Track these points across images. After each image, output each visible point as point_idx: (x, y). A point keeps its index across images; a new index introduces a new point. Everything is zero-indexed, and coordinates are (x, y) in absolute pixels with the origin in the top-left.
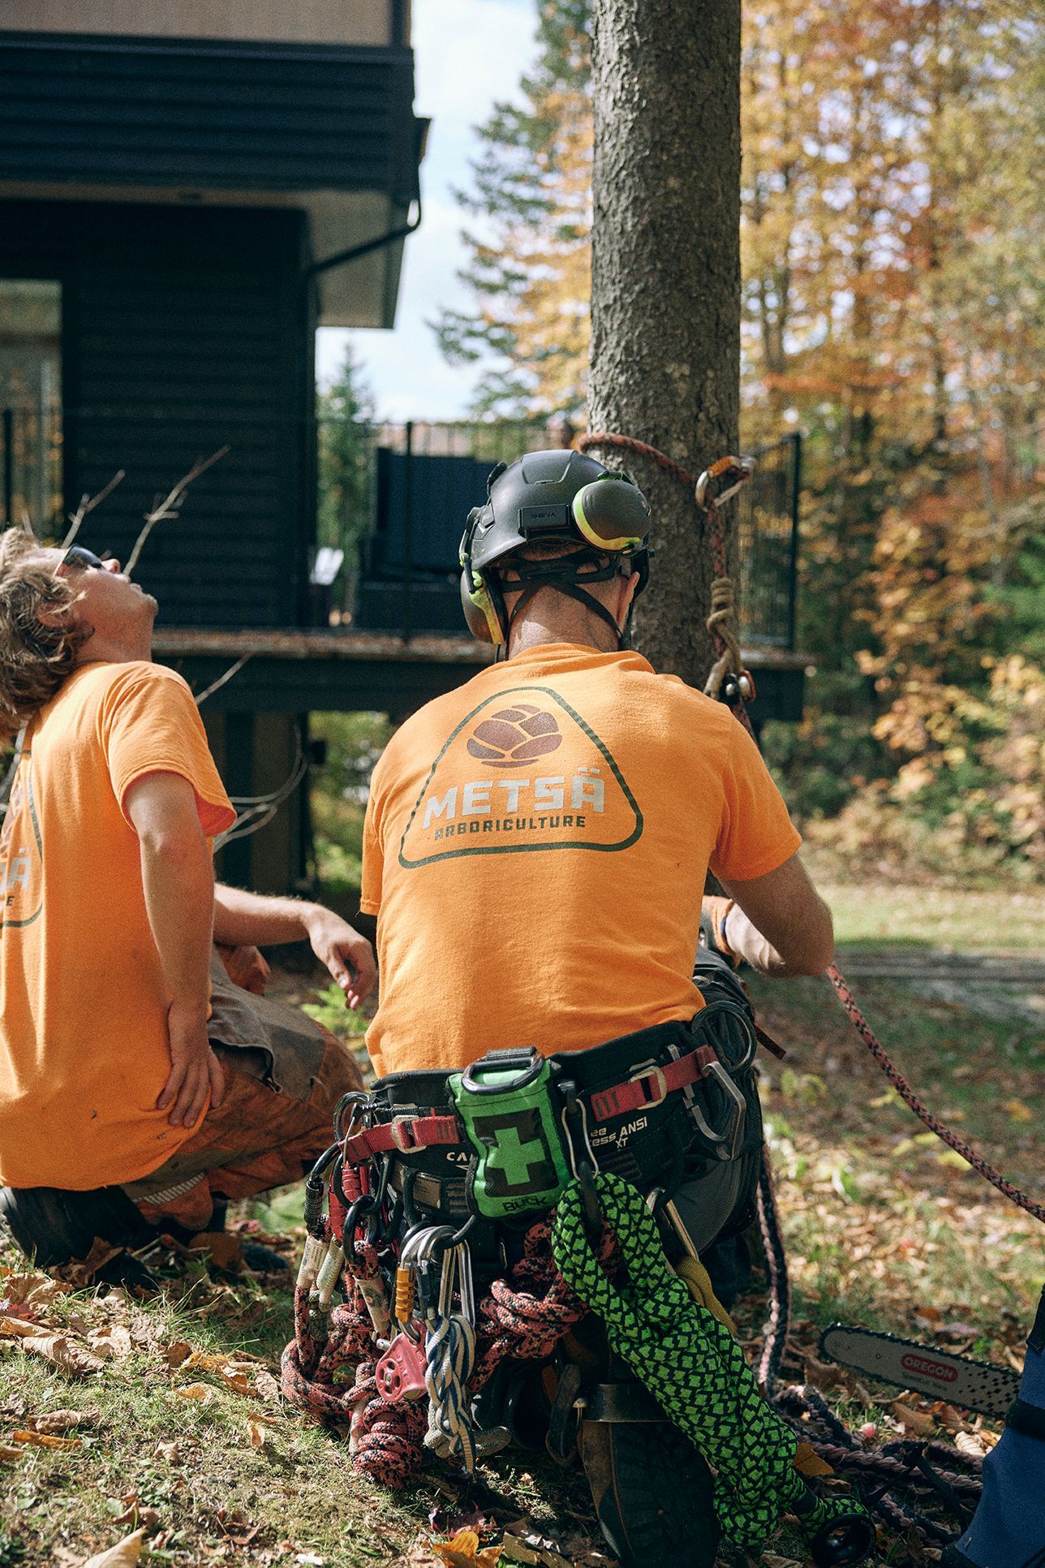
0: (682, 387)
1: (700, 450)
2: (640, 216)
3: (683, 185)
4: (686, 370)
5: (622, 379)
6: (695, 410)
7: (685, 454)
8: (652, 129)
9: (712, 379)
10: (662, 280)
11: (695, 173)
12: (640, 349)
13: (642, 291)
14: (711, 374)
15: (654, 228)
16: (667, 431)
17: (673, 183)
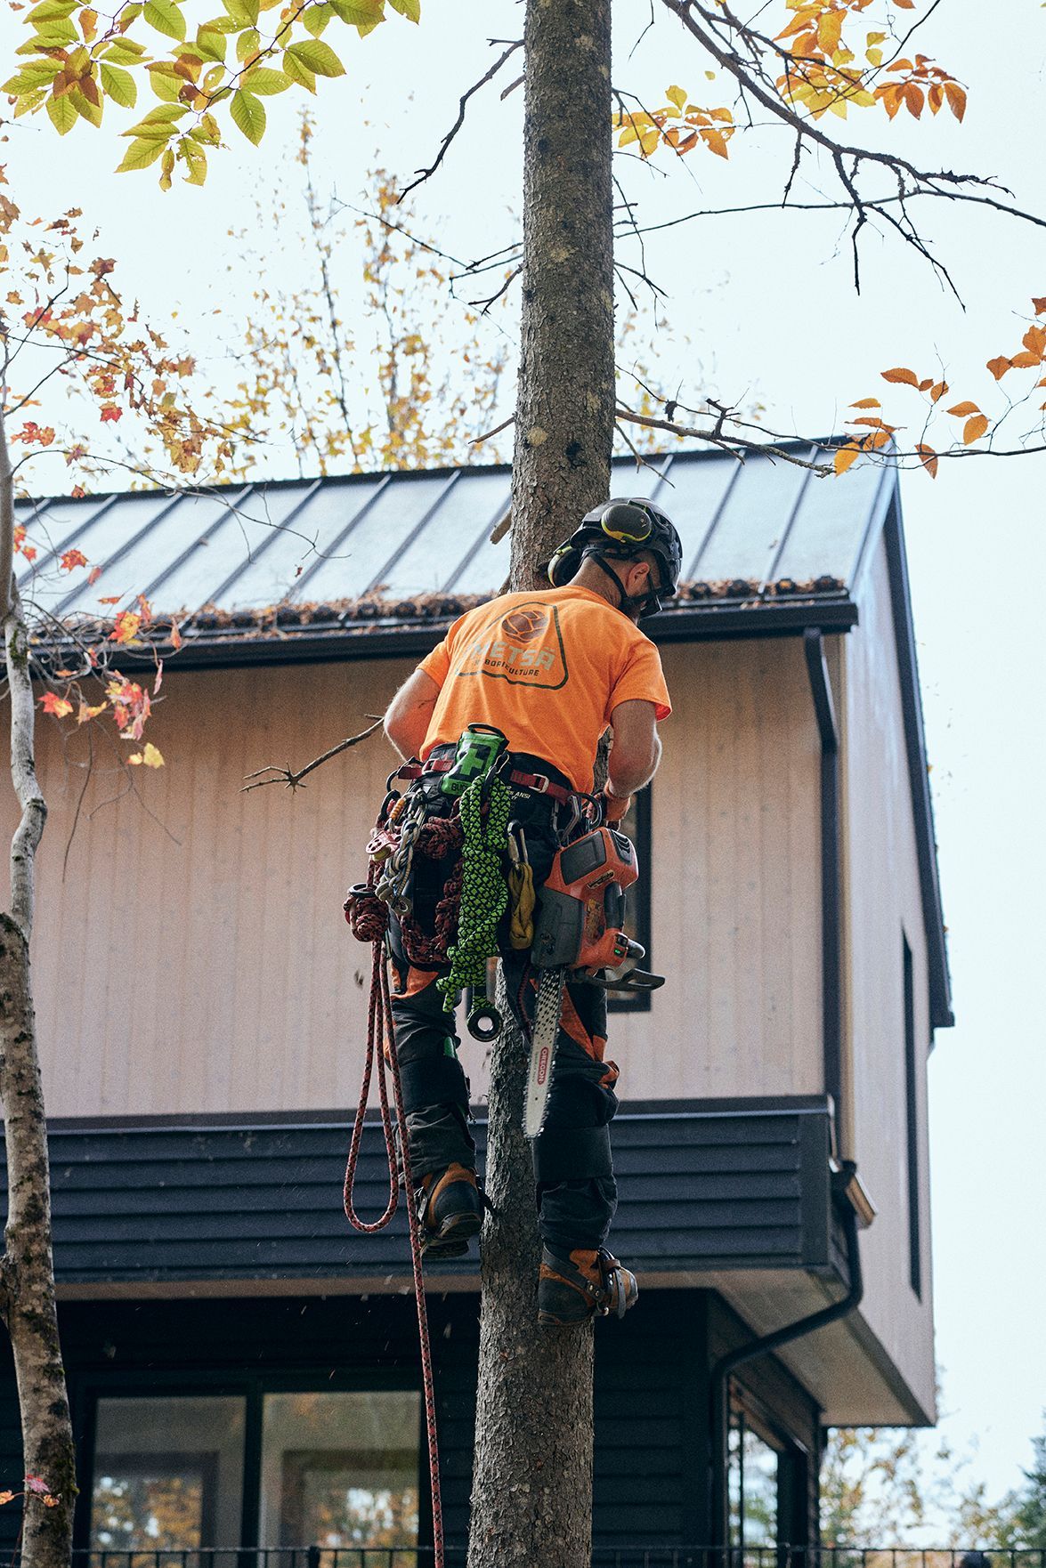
0: (523, 1501)
1: (536, 1548)
2: (499, 1376)
3: (528, 1351)
4: (527, 1489)
5: (484, 1498)
6: (533, 1518)
7: (524, 1552)
8: (506, 1312)
9: (549, 1495)
10: (511, 1422)
11: (537, 1342)
12: (495, 1474)
13: (497, 1431)
14: (547, 1491)
15: (506, 1385)
16: (511, 1535)
17: (520, 1350)
